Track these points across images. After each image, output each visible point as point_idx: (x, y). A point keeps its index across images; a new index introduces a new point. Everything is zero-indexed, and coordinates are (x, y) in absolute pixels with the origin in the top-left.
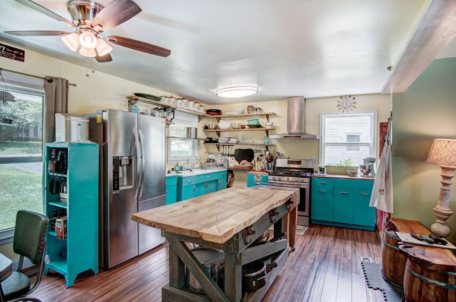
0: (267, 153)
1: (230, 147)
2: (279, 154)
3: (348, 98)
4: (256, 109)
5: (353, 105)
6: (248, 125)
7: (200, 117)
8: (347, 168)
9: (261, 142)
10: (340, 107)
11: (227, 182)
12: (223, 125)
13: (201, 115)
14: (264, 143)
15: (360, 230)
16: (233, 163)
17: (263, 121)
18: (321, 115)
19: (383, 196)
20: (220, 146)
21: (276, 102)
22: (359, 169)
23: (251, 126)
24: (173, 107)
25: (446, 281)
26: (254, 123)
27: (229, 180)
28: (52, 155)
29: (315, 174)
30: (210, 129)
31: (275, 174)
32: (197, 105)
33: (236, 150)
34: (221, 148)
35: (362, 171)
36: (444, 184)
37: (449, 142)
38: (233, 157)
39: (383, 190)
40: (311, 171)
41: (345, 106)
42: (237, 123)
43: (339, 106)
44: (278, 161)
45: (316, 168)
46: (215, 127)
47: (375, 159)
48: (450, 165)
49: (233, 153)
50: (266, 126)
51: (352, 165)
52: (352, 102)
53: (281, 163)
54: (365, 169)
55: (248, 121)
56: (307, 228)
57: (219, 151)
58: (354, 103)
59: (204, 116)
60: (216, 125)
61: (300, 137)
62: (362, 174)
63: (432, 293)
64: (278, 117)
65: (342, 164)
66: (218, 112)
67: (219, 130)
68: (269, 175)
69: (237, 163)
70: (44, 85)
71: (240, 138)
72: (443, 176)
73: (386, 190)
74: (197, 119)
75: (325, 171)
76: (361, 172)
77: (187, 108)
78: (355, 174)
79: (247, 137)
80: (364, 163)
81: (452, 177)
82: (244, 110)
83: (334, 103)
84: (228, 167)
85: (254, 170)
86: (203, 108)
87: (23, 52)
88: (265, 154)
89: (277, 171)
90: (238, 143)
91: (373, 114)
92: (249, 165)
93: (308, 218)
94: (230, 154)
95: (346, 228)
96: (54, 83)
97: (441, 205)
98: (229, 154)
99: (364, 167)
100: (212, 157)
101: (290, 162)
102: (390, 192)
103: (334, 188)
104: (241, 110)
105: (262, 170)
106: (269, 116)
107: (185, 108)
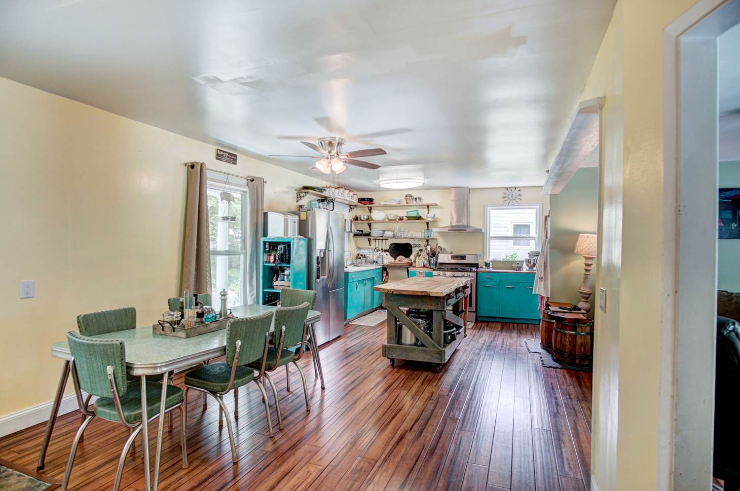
0: (429, 248)
1: (384, 241)
2: (441, 248)
3: (513, 189)
4: (416, 199)
5: (519, 197)
6: (406, 217)
7: (351, 207)
8: (513, 262)
9: (421, 235)
10: (506, 199)
11: (382, 281)
12: (377, 215)
13: (352, 204)
14: (425, 236)
15: (526, 324)
16: (388, 259)
17: (423, 213)
18: (485, 207)
19: (542, 283)
20: (372, 239)
21: (438, 192)
22: (525, 262)
23: (409, 218)
24: (333, 198)
25: (575, 330)
26: (414, 214)
27: (384, 279)
28: (266, 248)
29: (480, 269)
30: (361, 220)
31: (439, 269)
32: (351, 193)
33: (391, 244)
34: (373, 242)
35: (527, 265)
36: (587, 270)
37: (588, 237)
38: (388, 253)
39: (542, 278)
40: (476, 265)
41: (511, 198)
42: (393, 213)
43: (504, 197)
44: (440, 255)
45: (481, 262)
46: (367, 217)
47: (539, 252)
48: (588, 255)
49: (388, 248)
50: (428, 218)
51: (518, 259)
52: (518, 194)
53: (443, 258)
54: (530, 263)
55: (407, 212)
56: (473, 323)
57: (370, 245)
58: (520, 195)
59: (356, 206)
60: (369, 216)
61: (466, 230)
62: (528, 269)
63: (567, 340)
64: (440, 207)
65: (508, 258)
66: (370, 201)
67: (371, 222)
68: (433, 270)
69: (392, 259)
70: (247, 184)
71: (397, 231)
72: (585, 264)
73: (545, 278)
74: (347, 209)
75: (491, 266)
76: (526, 267)
77: (343, 198)
78: (520, 268)
79: (405, 230)
80: (530, 257)
81: (592, 264)
82: (401, 200)
83: (500, 194)
84: (383, 263)
85: (415, 267)
86: (355, 196)
87: (236, 156)
88: (426, 249)
89: (441, 267)
90: (394, 237)
91: (538, 207)
92: (408, 261)
93: (475, 313)
94: (384, 249)
95: (512, 323)
96: (255, 182)
97: (584, 287)
98: (382, 249)
99: (529, 261)
100: (362, 252)
101: (454, 257)
102: (548, 279)
103: (500, 282)
104: (398, 199)
105: (424, 266)
106: (430, 207)
107: (341, 197)
